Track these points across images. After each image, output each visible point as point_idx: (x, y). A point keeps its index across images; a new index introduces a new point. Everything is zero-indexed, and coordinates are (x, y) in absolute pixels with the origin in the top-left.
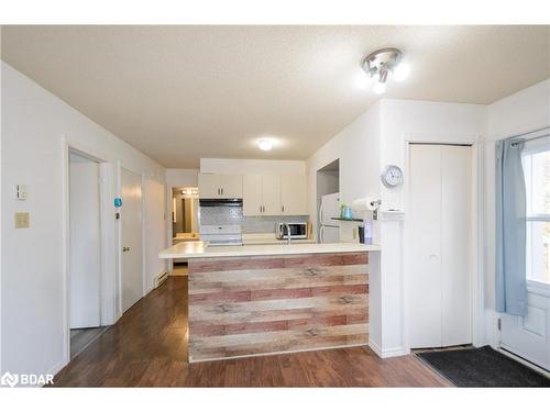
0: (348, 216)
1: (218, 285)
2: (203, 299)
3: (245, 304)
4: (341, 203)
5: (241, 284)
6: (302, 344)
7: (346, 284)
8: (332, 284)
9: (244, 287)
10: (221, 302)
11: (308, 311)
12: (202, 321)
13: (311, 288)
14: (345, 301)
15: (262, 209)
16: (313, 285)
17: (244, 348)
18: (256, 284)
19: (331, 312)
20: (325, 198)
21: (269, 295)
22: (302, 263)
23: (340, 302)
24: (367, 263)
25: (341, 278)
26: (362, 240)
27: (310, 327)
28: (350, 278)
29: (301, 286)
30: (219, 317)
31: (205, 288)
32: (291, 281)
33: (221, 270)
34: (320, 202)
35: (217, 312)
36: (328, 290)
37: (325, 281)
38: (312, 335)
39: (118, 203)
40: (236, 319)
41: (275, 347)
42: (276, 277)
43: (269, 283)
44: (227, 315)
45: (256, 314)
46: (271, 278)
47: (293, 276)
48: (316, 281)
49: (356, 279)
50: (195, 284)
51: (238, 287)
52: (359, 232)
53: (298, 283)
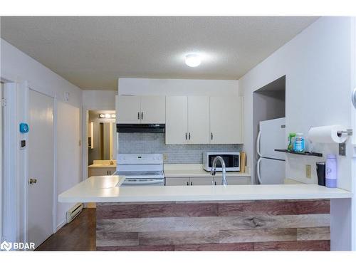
0: (299, 148)
1: (134, 236)
4: (288, 132)
7: (300, 239)
8: (281, 239)
9: (166, 239)
13: (253, 243)
15: (188, 136)
16: (256, 239)
18: (182, 236)
20: (264, 125)
22: (241, 210)
24: (328, 212)
25: (293, 232)
26: (322, 181)
28: (306, 231)
32: (226, 233)
34: (257, 129)
37: (271, 234)
39: (24, 128)
43: (198, 235)
46: (201, 228)
47: (229, 227)
48: (260, 234)
49: (313, 233)
50: (104, 234)
51: (159, 239)
52: (318, 170)
53: (236, 235)
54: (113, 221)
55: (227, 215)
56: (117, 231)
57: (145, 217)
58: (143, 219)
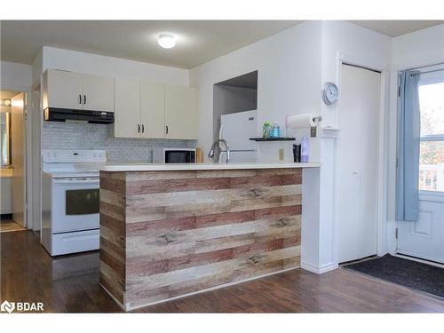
0: (276, 135)
1: (162, 210)
2: (143, 228)
3: (189, 232)
5: (187, 208)
6: (245, 273)
7: (284, 205)
9: (189, 211)
10: (164, 231)
11: (251, 236)
12: (142, 257)
13: (253, 211)
14: (282, 223)
15: (141, 129)
16: (256, 207)
17: (189, 285)
18: (202, 208)
19: (271, 236)
20: (227, 119)
21: (214, 220)
22: (246, 183)
23: (278, 225)
24: (300, 182)
25: (279, 199)
26: (297, 159)
27: (252, 254)
28: (287, 198)
29: (245, 209)
30: (162, 249)
31: (146, 214)
32: (235, 203)
33: (165, 191)
35: (159, 243)
36: (268, 213)
37: (266, 202)
38: (253, 262)
40: (181, 251)
41: (220, 280)
42: (222, 199)
43: (214, 206)
44: (170, 246)
45: (202, 243)
46: (217, 200)
47: (237, 198)
48: (259, 203)
49: (292, 200)
50: (134, 210)
51: (183, 212)
52: (294, 151)
53: (243, 205)
54: (143, 196)
55: (235, 188)
56: (145, 206)
57: (172, 191)
58: (170, 194)
